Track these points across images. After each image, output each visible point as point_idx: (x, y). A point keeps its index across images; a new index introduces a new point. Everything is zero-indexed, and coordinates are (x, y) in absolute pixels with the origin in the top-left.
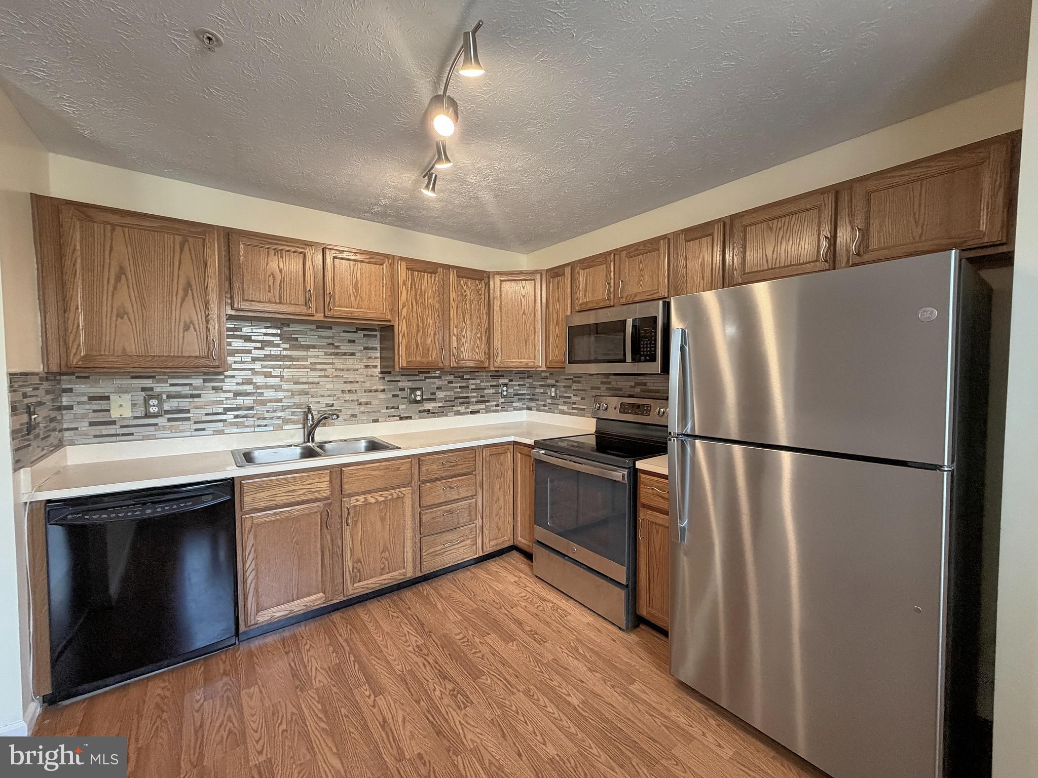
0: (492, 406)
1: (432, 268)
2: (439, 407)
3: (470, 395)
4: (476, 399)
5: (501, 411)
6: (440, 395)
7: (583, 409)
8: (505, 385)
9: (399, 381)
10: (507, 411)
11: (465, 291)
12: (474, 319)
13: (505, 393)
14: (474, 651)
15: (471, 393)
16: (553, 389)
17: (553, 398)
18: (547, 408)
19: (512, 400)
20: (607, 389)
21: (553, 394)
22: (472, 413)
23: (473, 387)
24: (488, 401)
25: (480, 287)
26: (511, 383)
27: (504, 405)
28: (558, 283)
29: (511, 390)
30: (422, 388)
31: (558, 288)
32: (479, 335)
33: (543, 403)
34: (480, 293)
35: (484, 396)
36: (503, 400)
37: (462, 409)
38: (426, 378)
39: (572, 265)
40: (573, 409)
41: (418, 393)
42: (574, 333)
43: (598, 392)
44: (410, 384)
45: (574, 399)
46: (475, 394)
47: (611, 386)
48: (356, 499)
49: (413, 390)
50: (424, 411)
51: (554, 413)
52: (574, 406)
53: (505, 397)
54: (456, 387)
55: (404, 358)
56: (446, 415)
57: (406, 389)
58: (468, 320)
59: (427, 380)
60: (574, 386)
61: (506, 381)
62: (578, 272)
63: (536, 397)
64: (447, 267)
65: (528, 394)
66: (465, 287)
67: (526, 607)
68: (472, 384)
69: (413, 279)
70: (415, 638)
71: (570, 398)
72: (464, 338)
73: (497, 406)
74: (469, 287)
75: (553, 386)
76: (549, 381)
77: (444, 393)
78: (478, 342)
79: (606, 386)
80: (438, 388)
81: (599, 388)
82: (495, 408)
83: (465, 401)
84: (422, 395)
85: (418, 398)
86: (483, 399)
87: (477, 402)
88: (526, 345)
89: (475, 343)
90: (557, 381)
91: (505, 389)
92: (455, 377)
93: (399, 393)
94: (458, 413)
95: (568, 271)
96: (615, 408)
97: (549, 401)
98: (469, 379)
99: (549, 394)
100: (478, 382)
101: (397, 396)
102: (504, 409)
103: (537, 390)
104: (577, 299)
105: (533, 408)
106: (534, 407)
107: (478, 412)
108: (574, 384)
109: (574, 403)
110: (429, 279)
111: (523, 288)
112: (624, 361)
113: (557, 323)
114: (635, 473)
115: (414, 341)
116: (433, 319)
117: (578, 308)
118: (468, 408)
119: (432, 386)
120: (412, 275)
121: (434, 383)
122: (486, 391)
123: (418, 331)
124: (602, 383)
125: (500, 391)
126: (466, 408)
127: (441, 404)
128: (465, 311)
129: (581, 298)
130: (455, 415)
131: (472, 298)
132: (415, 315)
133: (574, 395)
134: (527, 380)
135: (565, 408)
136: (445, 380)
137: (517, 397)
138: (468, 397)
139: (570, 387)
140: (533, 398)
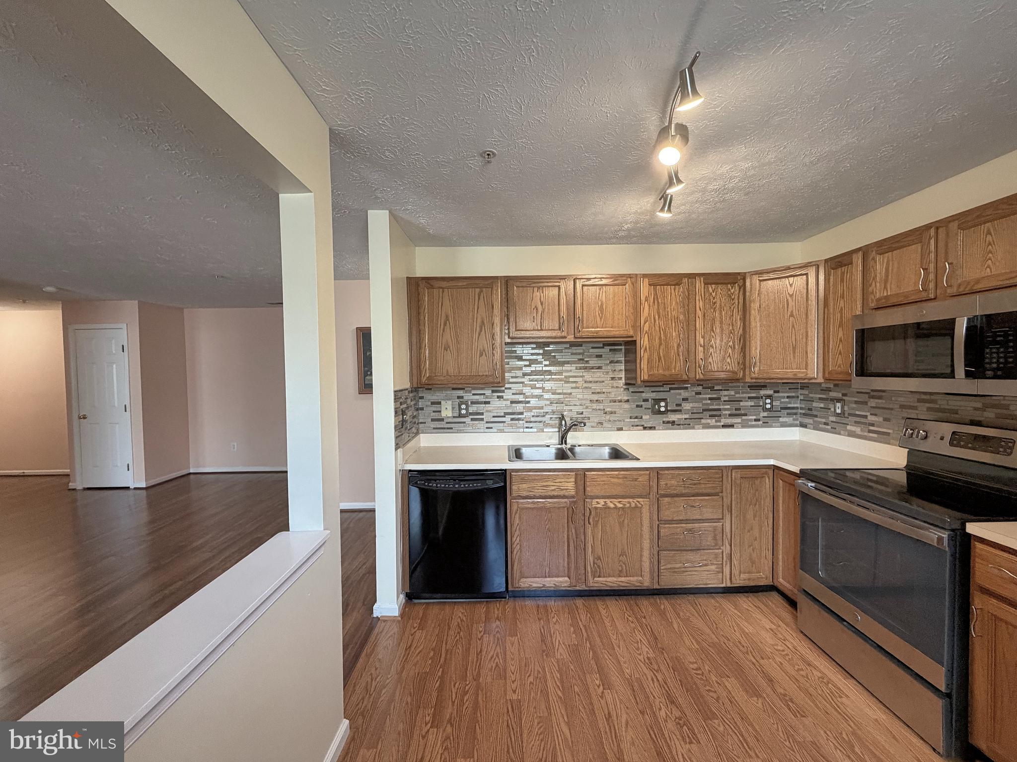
0: (751, 420)
1: (676, 280)
2: (685, 419)
3: (721, 407)
4: (729, 412)
5: (762, 427)
6: (687, 406)
7: (888, 434)
8: (769, 397)
9: (643, 392)
10: (771, 426)
11: (714, 298)
12: (725, 327)
13: (768, 406)
14: (708, 688)
15: (723, 405)
16: (839, 405)
17: (838, 415)
18: (829, 427)
19: (778, 414)
20: (929, 409)
21: (839, 411)
22: (724, 426)
23: (726, 398)
24: (745, 415)
25: (732, 291)
26: (776, 395)
27: (766, 420)
28: (843, 274)
29: (776, 403)
30: (667, 399)
31: (842, 281)
32: (731, 343)
33: (824, 420)
34: (733, 297)
35: (740, 409)
36: (765, 414)
37: (712, 422)
38: (671, 389)
39: (865, 251)
40: (870, 431)
41: (663, 404)
42: (865, 337)
43: (912, 414)
44: (654, 395)
45: (871, 418)
46: (728, 407)
47: (938, 406)
48: (597, 502)
49: (657, 401)
50: (668, 422)
51: (839, 434)
52: (872, 428)
53: (768, 410)
54: (706, 399)
55: (646, 370)
56: (693, 428)
57: (650, 400)
58: (718, 328)
59: (672, 391)
60: (873, 403)
61: (770, 392)
63: (815, 413)
64: (692, 276)
65: (801, 408)
66: (714, 294)
67: (781, 664)
68: (724, 396)
69: (656, 294)
70: (647, 649)
71: (866, 417)
72: (713, 347)
73: (757, 420)
74: (719, 293)
75: (839, 400)
76: (833, 394)
77: (691, 405)
78: (730, 351)
79: (928, 405)
80: (683, 399)
81: (915, 408)
82: (754, 423)
83: (715, 414)
84: (666, 406)
85: (663, 409)
86: (738, 412)
87: (730, 415)
88: (794, 352)
89: (726, 352)
90: (844, 395)
91: (768, 401)
92: (703, 388)
93: (643, 403)
94: (707, 427)
95: (858, 260)
96: (942, 438)
97: (833, 419)
98: (721, 390)
99: (832, 409)
100: (732, 393)
101: (641, 406)
102: (766, 424)
103: (815, 404)
104: (872, 293)
105: (808, 426)
106: (811, 424)
107: (732, 426)
108: (872, 400)
109: (873, 425)
110: (673, 291)
111: (791, 285)
112: (952, 375)
113: (841, 325)
114: (963, 537)
115: (656, 354)
116: (677, 330)
117: (873, 305)
118: (720, 421)
119: (678, 397)
120: (655, 290)
121: (680, 394)
122: (742, 404)
123: (660, 344)
125: (761, 404)
126: (716, 421)
127: (687, 416)
128: (714, 319)
129: (878, 291)
130: (704, 428)
131: (723, 304)
132: (657, 328)
133: (871, 414)
134: (800, 391)
135: (858, 430)
136: (693, 391)
137: (786, 411)
138: (719, 410)
139: (866, 403)
140: (809, 413)
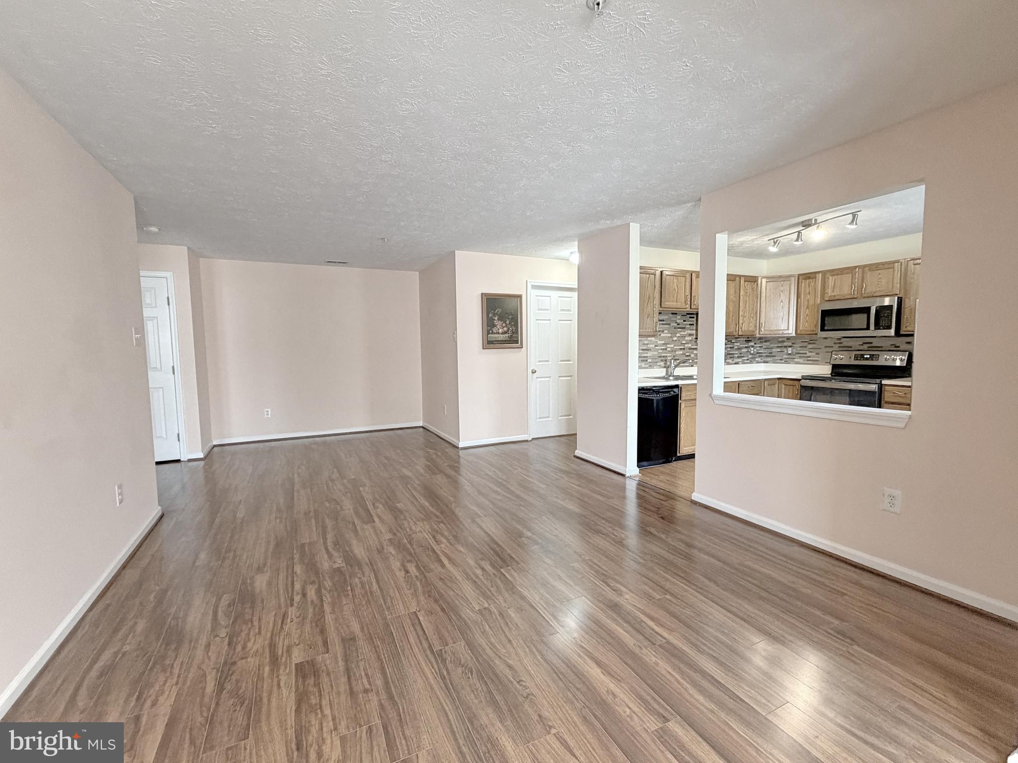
0: (745, 360)
1: (733, 278)
3: (735, 353)
4: (736, 356)
5: (749, 363)
7: (818, 360)
8: (752, 346)
10: (752, 363)
11: (747, 290)
12: (750, 306)
13: (752, 352)
16: (790, 349)
17: (790, 354)
18: (783, 361)
19: (755, 356)
20: (839, 347)
21: (790, 352)
22: (735, 363)
24: (743, 357)
25: (753, 286)
26: (755, 345)
27: (751, 360)
28: (809, 282)
29: (755, 350)
31: (809, 286)
32: (752, 315)
33: (780, 358)
34: (754, 290)
35: (741, 353)
36: (751, 356)
37: (730, 361)
39: (824, 273)
40: (808, 360)
42: (825, 314)
43: (831, 350)
45: (809, 354)
46: (737, 352)
47: (843, 345)
51: (790, 364)
52: (809, 359)
53: (752, 354)
54: (728, 348)
58: (747, 306)
60: (810, 346)
61: (753, 344)
62: (828, 278)
63: (774, 355)
64: (740, 276)
65: (764, 353)
66: (747, 287)
68: (736, 346)
71: (806, 353)
72: (745, 317)
73: (748, 360)
74: (749, 287)
75: (790, 347)
76: (785, 344)
78: (751, 319)
81: (832, 347)
83: (731, 356)
86: (741, 355)
87: (738, 357)
90: (793, 344)
91: (752, 349)
92: (727, 341)
94: (728, 364)
95: (819, 276)
96: (850, 358)
97: (786, 357)
98: (734, 343)
99: (786, 352)
100: (739, 344)
102: (751, 362)
103: (774, 350)
104: (827, 293)
105: (769, 362)
106: (771, 361)
107: (738, 363)
109: (810, 357)
111: (782, 286)
112: (868, 328)
113: (808, 307)
114: (881, 386)
117: (827, 299)
122: (742, 351)
124: (835, 343)
125: (750, 351)
128: (747, 301)
129: (830, 293)
131: (750, 293)
133: (809, 352)
134: (765, 344)
135: (801, 361)
137: (758, 355)
138: (733, 354)
139: (806, 347)
140: (770, 355)
